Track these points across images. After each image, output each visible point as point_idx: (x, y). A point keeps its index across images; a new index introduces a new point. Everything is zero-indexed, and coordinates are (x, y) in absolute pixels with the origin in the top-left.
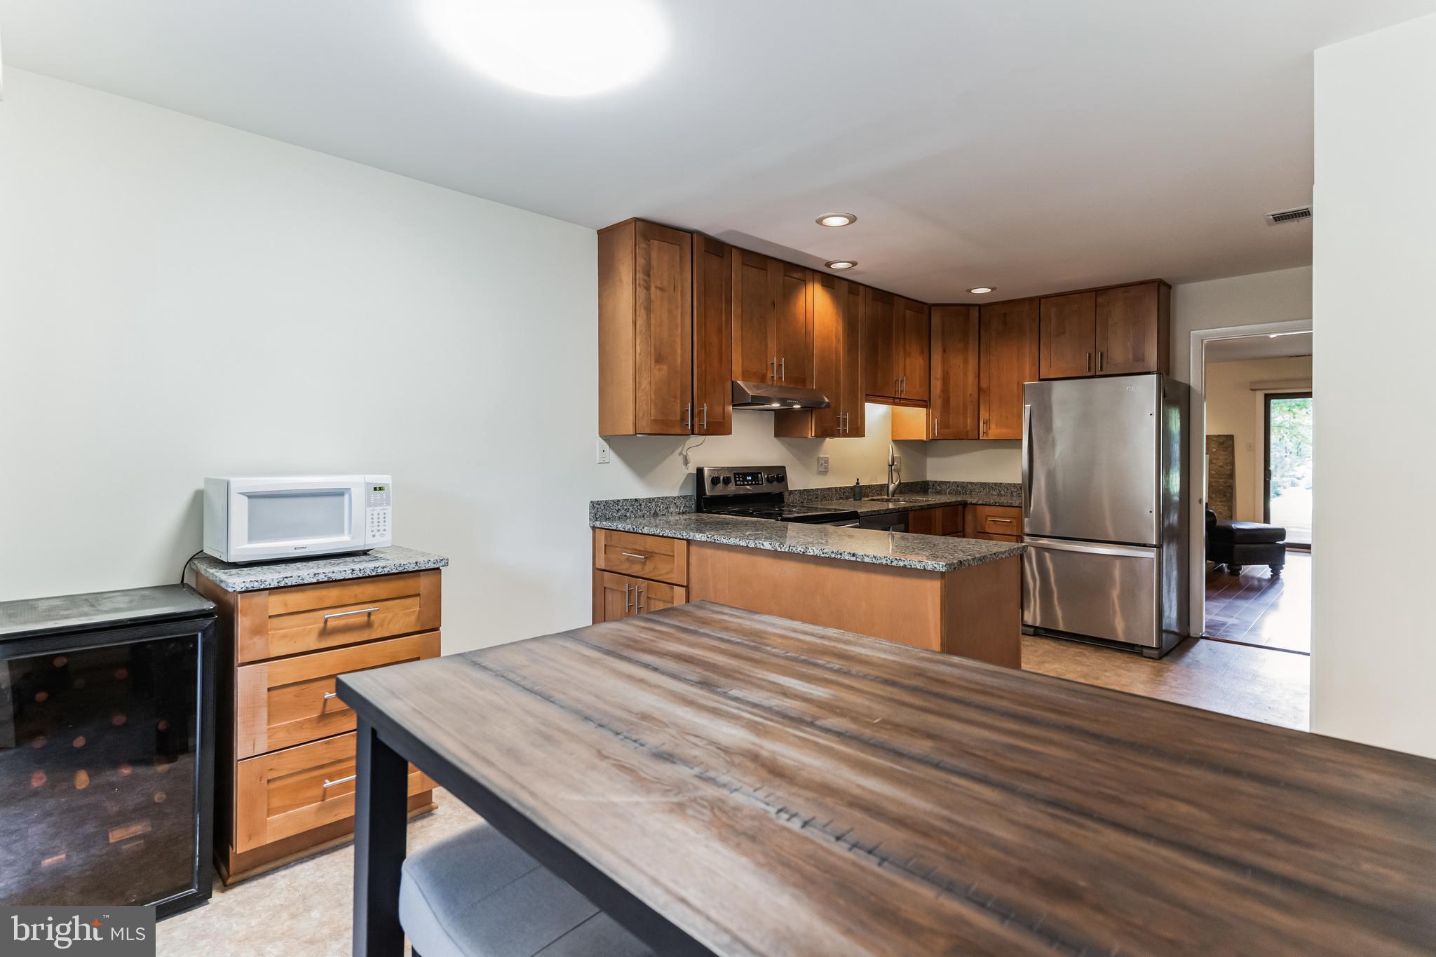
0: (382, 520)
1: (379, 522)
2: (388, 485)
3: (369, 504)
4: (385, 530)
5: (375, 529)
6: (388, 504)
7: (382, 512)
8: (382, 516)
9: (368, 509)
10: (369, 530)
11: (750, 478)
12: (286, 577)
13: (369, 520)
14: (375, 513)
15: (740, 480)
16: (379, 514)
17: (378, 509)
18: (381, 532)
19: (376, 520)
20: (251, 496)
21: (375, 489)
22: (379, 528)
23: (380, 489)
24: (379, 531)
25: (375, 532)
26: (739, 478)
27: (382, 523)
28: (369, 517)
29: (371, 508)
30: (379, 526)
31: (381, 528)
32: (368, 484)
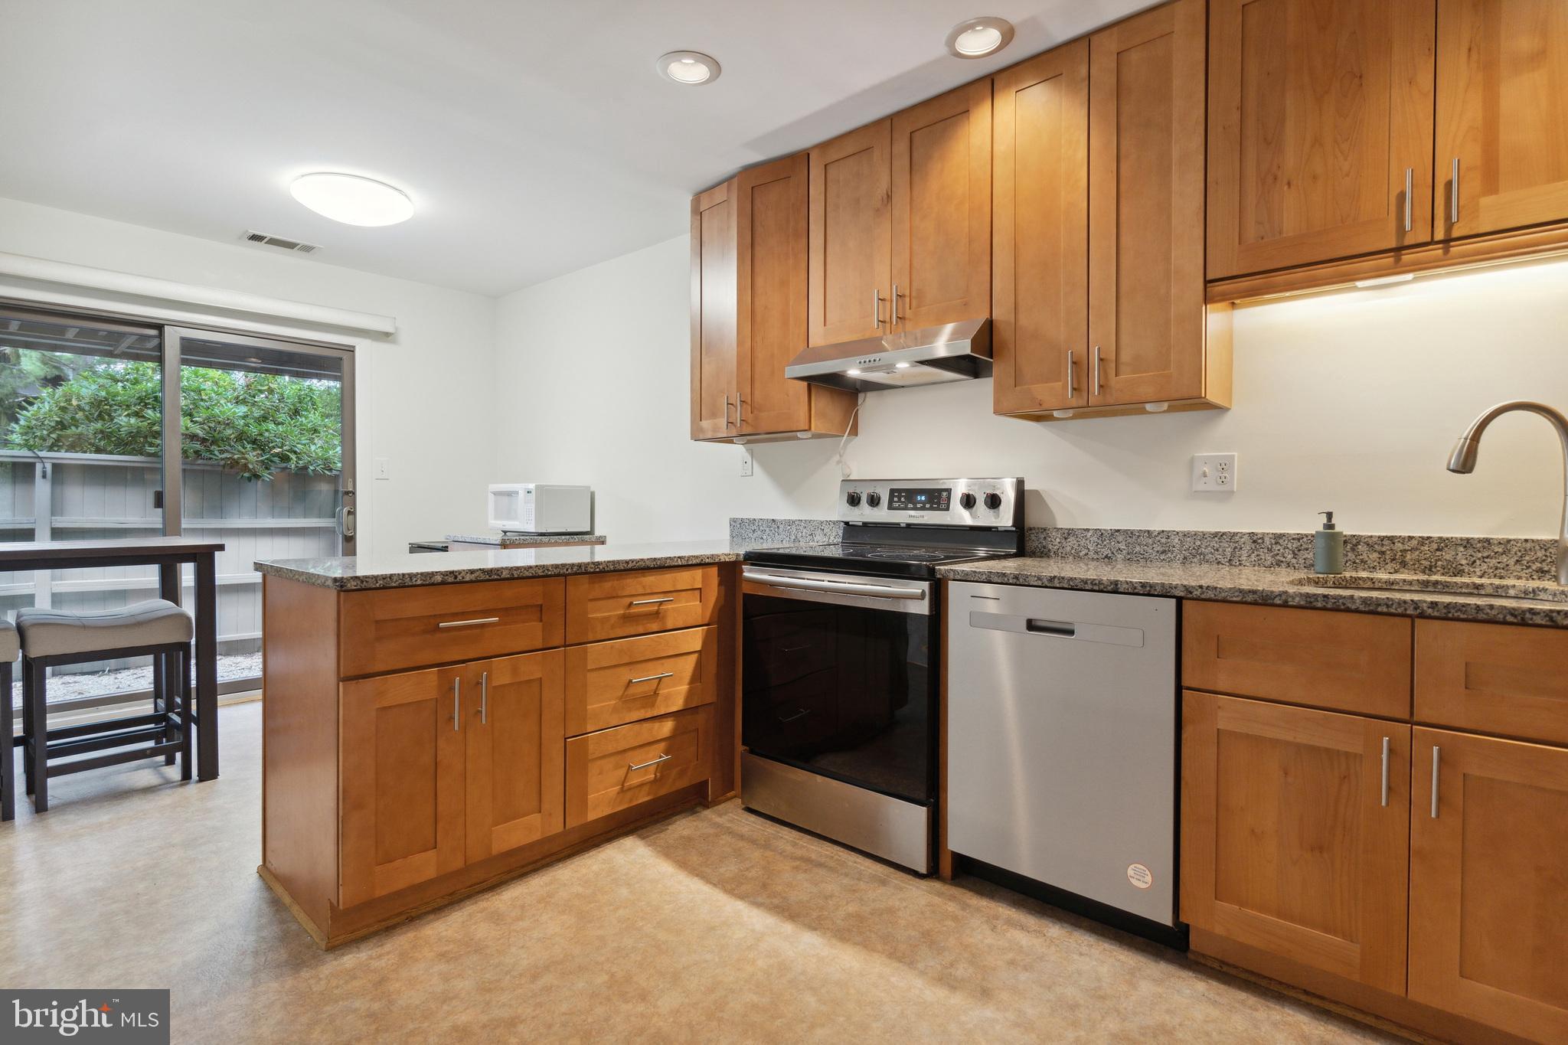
0: (530, 513)
2: (533, 490)
3: (525, 502)
4: (531, 520)
6: (532, 503)
10: (525, 519)
11: (923, 498)
15: (899, 501)
16: (529, 509)
17: (529, 506)
20: (495, 494)
23: (530, 492)
25: (528, 521)
26: (899, 498)
28: (525, 511)
29: (526, 505)
30: (529, 517)
32: (525, 489)
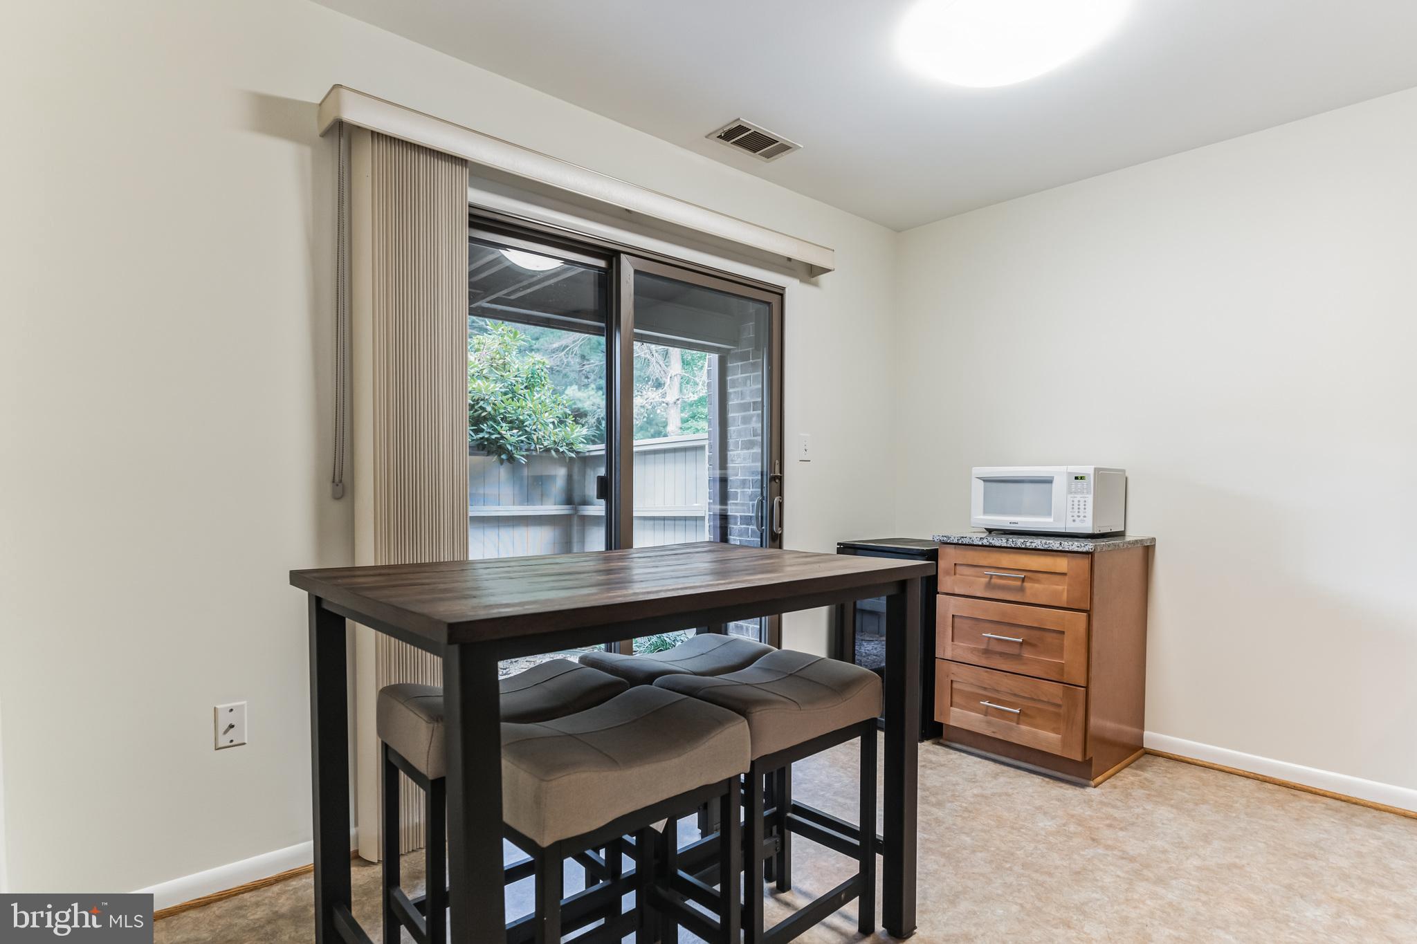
0: (1082, 507)
1: (1079, 508)
2: (1089, 475)
3: (1070, 492)
4: (1085, 517)
5: (1076, 514)
6: (1087, 493)
7: (1082, 500)
8: (1082, 504)
9: (1069, 496)
10: (1069, 515)
12: (963, 537)
13: (1070, 506)
14: (1076, 500)
16: (1079, 501)
17: (1079, 497)
18: (1082, 517)
19: (1076, 507)
20: (986, 480)
21: (1076, 478)
22: (1079, 514)
23: (1082, 478)
24: (1079, 516)
25: (1076, 518)
27: (1082, 510)
28: (1070, 503)
29: (1072, 495)
30: (1079, 512)
31: (1082, 514)
32: (1069, 474)
